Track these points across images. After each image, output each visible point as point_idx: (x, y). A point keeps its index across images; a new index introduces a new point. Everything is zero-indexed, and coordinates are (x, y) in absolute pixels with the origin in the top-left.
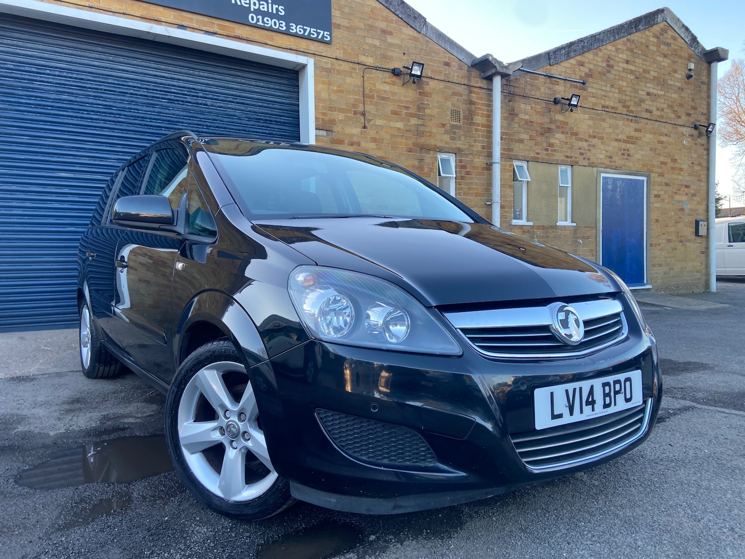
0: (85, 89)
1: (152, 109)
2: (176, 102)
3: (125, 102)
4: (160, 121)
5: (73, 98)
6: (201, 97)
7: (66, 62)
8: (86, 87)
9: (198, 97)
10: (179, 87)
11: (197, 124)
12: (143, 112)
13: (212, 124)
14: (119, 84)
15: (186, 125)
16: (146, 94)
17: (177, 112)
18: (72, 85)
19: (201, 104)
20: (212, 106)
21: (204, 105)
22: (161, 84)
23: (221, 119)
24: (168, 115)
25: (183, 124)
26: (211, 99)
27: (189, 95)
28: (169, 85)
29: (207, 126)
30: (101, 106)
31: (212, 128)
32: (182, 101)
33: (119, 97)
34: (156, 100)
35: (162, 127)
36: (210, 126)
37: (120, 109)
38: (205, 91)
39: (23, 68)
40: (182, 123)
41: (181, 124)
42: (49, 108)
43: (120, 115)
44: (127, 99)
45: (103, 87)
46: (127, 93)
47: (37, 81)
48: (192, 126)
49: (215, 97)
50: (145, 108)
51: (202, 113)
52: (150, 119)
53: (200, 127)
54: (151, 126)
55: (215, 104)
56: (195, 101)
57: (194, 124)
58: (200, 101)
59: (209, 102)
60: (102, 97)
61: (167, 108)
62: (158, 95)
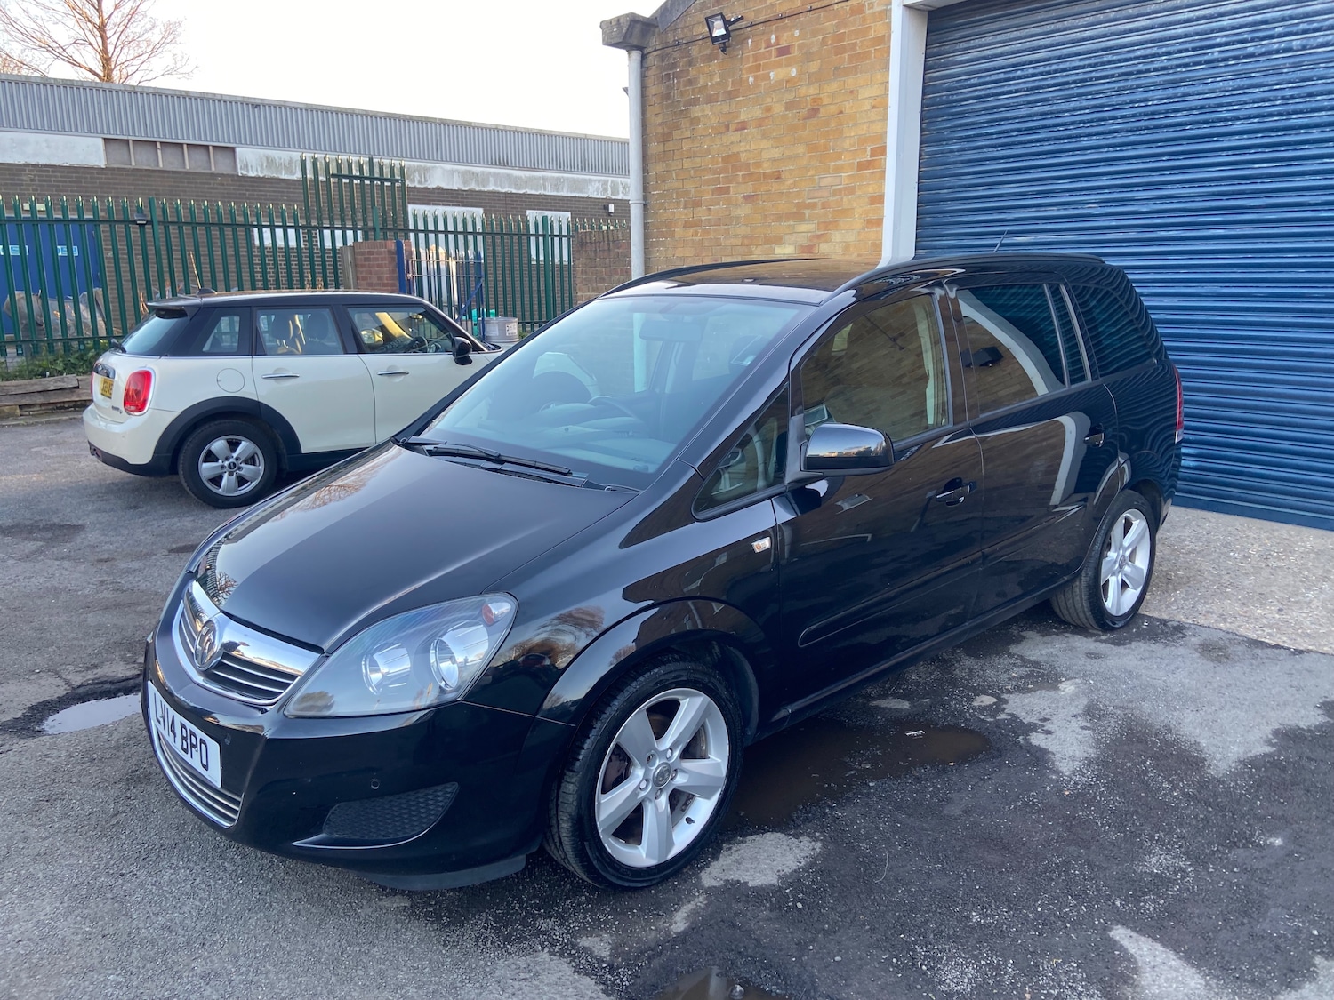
0: (1067, 87)
1: (1171, 92)
2: (1221, 64)
3: (1127, 92)
4: (1185, 113)
5: (1047, 108)
6: (1280, 36)
7: (1046, 47)
8: (1068, 83)
9: (1272, 37)
10: (1233, 28)
11: (1263, 100)
12: (1155, 102)
13: (1295, 92)
14: (1120, 61)
15: (1235, 107)
16: (1165, 64)
17: (1221, 83)
18: (1049, 86)
19: (1277, 52)
20: (1304, 48)
21: (1286, 50)
22: (1197, 34)
23: (1321, 72)
24: (1201, 97)
25: (1231, 108)
26: (1305, 32)
27: (1253, 40)
28: (1212, 31)
29: (1283, 98)
30: (1087, 111)
31: (1297, 100)
32: (1235, 58)
33: (1116, 86)
34: (1181, 72)
35: (1186, 124)
36: (1292, 97)
37: (1117, 107)
38: (1291, 18)
39: (988, 79)
40: (1230, 104)
41: (1225, 108)
42: (1014, 134)
43: (1115, 118)
44: (1129, 84)
45: (1094, 74)
46: (1131, 73)
47: (1003, 94)
48: (1251, 106)
49: (1315, 25)
50: (1160, 94)
51: (1277, 71)
52: (1167, 111)
53: (1267, 104)
54: (1166, 126)
55: (1311, 42)
56: (1263, 50)
57: (1254, 103)
58: (1276, 46)
59: (1296, 41)
60: (1090, 93)
61: (1201, 81)
62: (1187, 60)
